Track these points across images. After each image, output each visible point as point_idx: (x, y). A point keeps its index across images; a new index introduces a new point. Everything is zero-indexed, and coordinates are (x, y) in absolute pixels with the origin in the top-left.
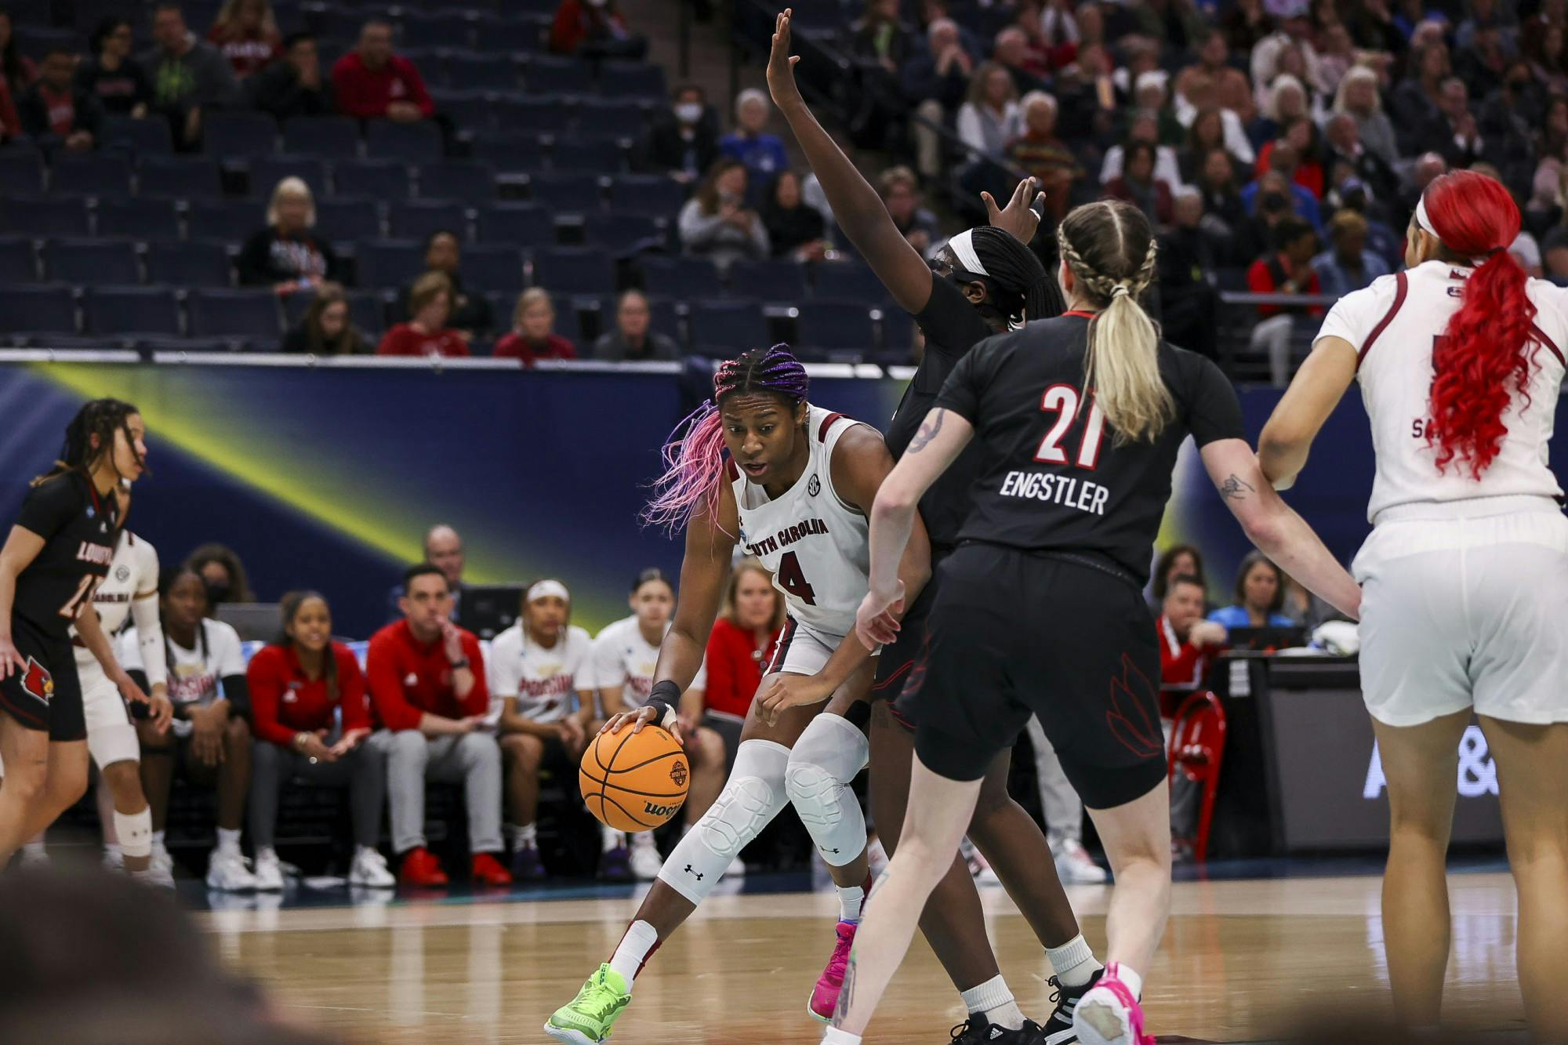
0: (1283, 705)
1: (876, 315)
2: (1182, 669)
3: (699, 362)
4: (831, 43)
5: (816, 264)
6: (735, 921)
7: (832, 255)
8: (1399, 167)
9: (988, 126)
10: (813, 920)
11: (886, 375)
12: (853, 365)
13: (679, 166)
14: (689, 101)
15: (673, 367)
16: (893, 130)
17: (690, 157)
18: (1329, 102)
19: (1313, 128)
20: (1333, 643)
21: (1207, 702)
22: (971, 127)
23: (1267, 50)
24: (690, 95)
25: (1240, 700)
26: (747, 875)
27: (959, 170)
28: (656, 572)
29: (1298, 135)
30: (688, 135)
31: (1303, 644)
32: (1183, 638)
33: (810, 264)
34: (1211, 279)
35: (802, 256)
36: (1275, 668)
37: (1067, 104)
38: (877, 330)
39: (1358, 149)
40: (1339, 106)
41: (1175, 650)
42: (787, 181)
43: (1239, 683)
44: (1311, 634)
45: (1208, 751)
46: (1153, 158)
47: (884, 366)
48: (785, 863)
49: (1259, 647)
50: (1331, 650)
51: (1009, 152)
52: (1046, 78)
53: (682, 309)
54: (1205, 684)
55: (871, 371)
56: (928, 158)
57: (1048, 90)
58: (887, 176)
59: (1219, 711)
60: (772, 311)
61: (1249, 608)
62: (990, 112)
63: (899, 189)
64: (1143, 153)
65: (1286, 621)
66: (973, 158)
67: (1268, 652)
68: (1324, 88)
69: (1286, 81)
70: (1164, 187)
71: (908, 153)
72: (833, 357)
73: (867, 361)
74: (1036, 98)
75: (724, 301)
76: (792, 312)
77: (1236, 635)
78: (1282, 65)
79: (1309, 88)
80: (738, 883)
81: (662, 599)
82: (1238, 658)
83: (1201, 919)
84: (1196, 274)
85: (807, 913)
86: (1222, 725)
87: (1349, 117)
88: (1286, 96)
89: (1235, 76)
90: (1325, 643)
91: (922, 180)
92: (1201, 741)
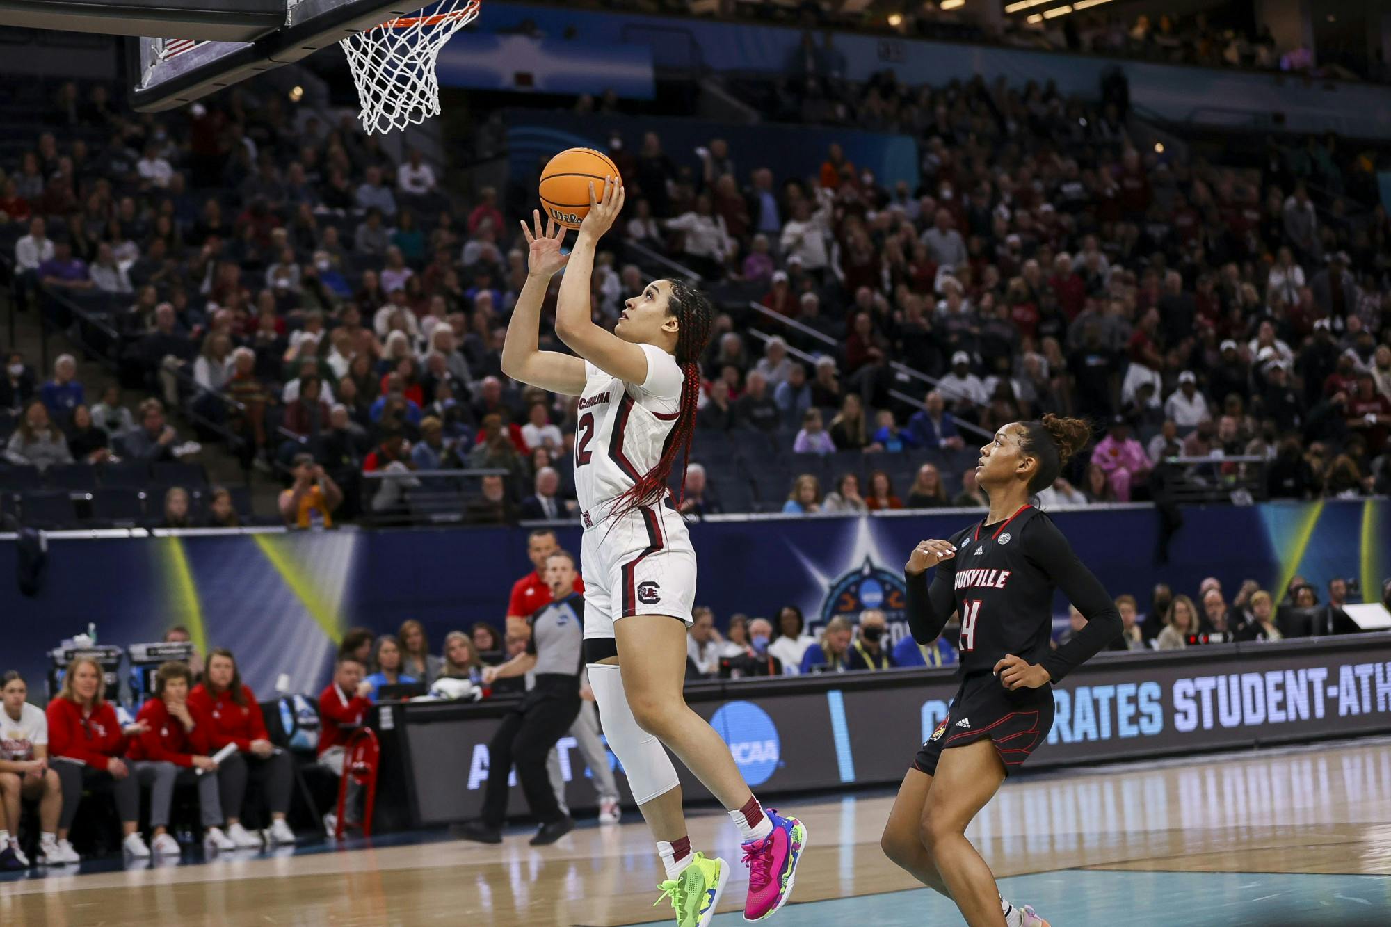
0: (415, 733)
1: (142, 495)
2: (350, 714)
3: (30, 532)
4: (105, 322)
5: (102, 464)
6: (73, 893)
7: (114, 459)
8: (471, 386)
9: (213, 372)
10: (125, 889)
11: (151, 535)
12: (129, 528)
13: (11, 405)
14: (15, 363)
15: (13, 536)
16: (148, 376)
17: (17, 398)
18: (424, 347)
19: (415, 364)
20: (445, 693)
21: (366, 734)
22: (202, 373)
23: (381, 317)
24: (16, 358)
25: (388, 732)
26: (81, 862)
27: (193, 400)
28: (15, 673)
29: (405, 368)
30: (15, 384)
31: (425, 693)
32: (350, 695)
33: (98, 464)
34: (356, 462)
35: (92, 460)
36: (410, 710)
37: (261, 353)
38: (143, 506)
39: (447, 376)
40: (431, 350)
41: (345, 703)
42: (81, 410)
43: (386, 720)
44: (429, 687)
45: (369, 766)
46: (319, 387)
47: (149, 529)
48: (102, 852)
49: (399, 697)
50: (444, 696)
51: (226, 388)
52: (245, 338)
53: (17, 497)
54: (365, 723)
55: (140, 532)
56: (170, 393)
57: (249, 345)
58: (144, 405)
59: (374, 739)
60: (75, 496)
61: (385, 673)
62: (216, 362)
63: (152, 412)
64: (313, 383)
65: (409, 679)
66: (201, 393)
67: (404, 700)
68: (420, 338)
69: (396, 334)
70: (325, 407)
71: (156, 390)
72: (117, 524)
73: (138, 525)
74: (241, 351)
75: (44, 491)
76: (89, 496)
77: (383, 691)
78: (392, 324)
79: (411, 338)
80: (76, 868)
81: (21, 691)
82: (384, 705)
83: (369, 874)
84: (345, 460)
85: (118, 885)
86: (376, 749)
87: (440, 355)
88: (398, 345)
89: (366, 333)
90: (440, 692)
91: (166, 408)
92: (365, 759)
